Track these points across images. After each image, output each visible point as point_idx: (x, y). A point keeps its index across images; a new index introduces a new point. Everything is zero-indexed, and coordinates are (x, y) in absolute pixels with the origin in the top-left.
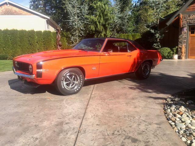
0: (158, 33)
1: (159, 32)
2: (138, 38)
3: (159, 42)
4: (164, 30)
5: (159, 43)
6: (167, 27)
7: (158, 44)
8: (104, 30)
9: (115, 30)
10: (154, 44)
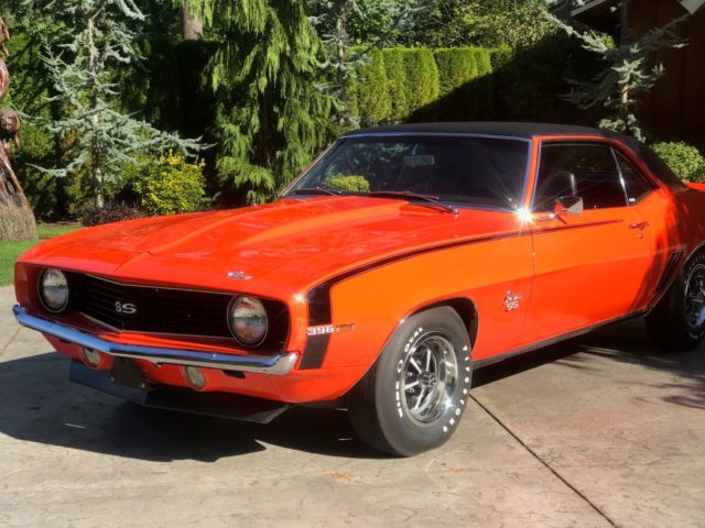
0: (632, 58)
1: (634, 50)
2: (475, 74)
3: (631, 108)
4: (665, 36)
5: (632, 117)
6: (683, 19)
7: (627, 120)
8: (278, 25)
9: (339, 24)
10: (600, 120)
